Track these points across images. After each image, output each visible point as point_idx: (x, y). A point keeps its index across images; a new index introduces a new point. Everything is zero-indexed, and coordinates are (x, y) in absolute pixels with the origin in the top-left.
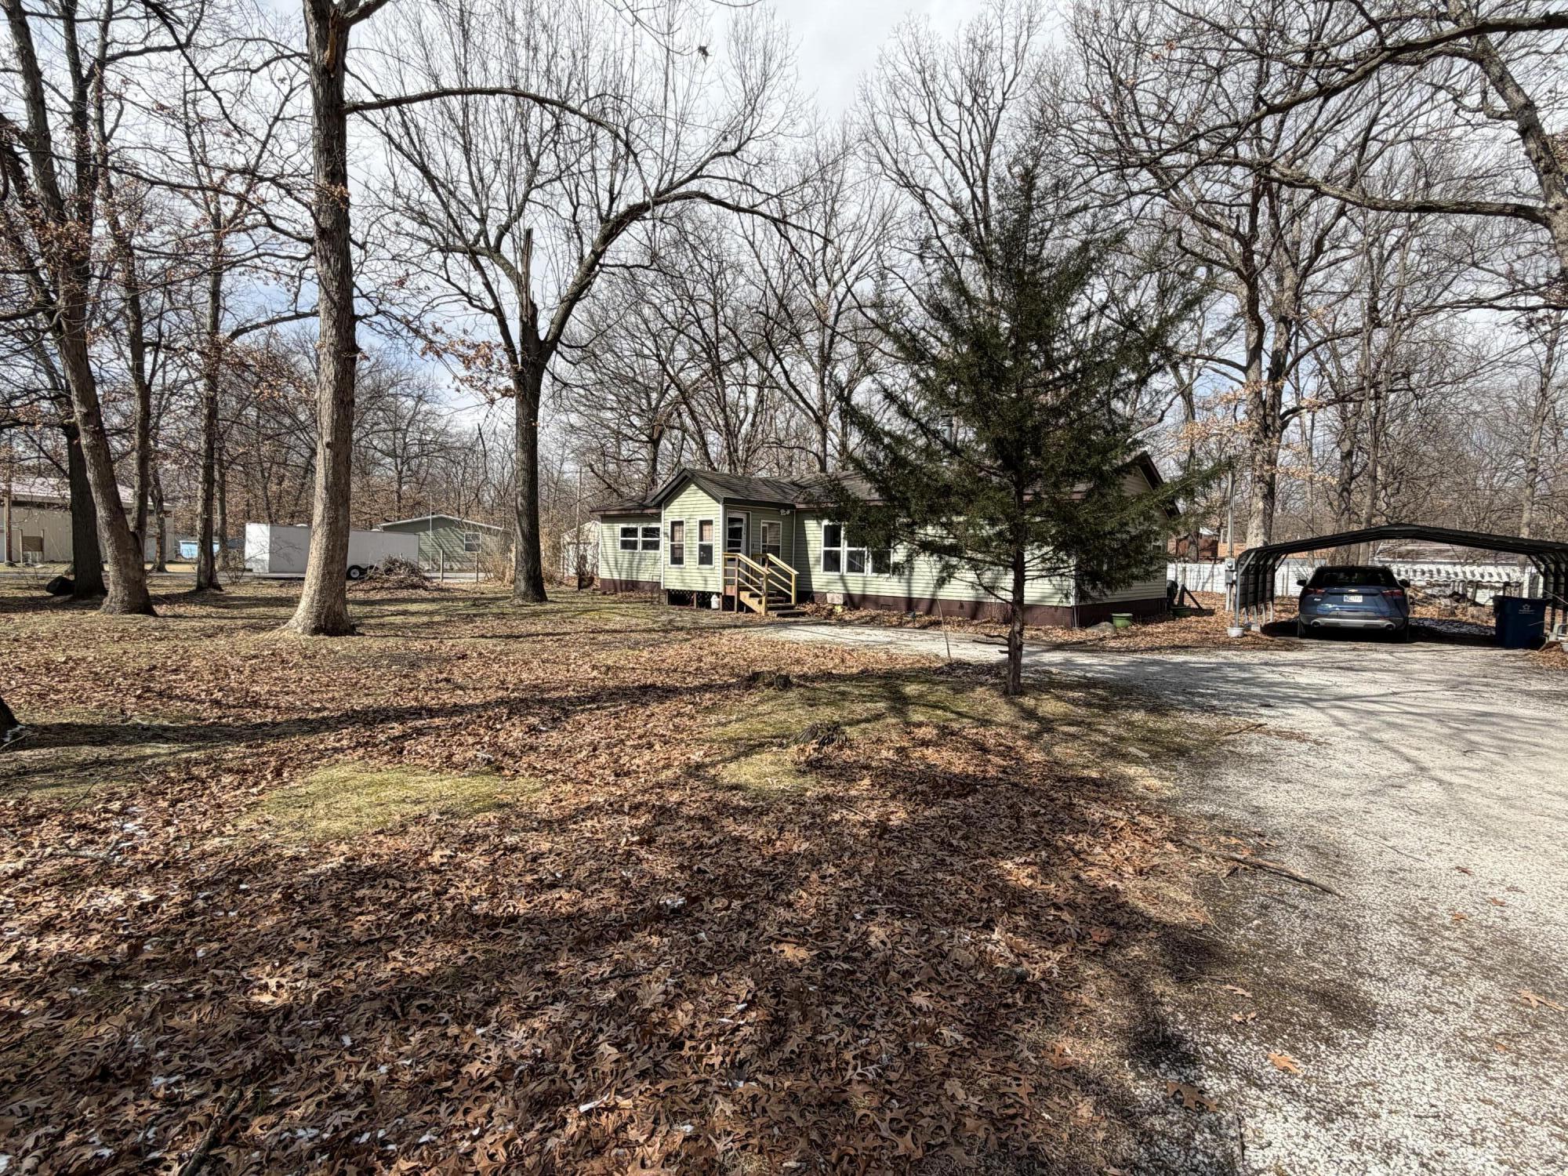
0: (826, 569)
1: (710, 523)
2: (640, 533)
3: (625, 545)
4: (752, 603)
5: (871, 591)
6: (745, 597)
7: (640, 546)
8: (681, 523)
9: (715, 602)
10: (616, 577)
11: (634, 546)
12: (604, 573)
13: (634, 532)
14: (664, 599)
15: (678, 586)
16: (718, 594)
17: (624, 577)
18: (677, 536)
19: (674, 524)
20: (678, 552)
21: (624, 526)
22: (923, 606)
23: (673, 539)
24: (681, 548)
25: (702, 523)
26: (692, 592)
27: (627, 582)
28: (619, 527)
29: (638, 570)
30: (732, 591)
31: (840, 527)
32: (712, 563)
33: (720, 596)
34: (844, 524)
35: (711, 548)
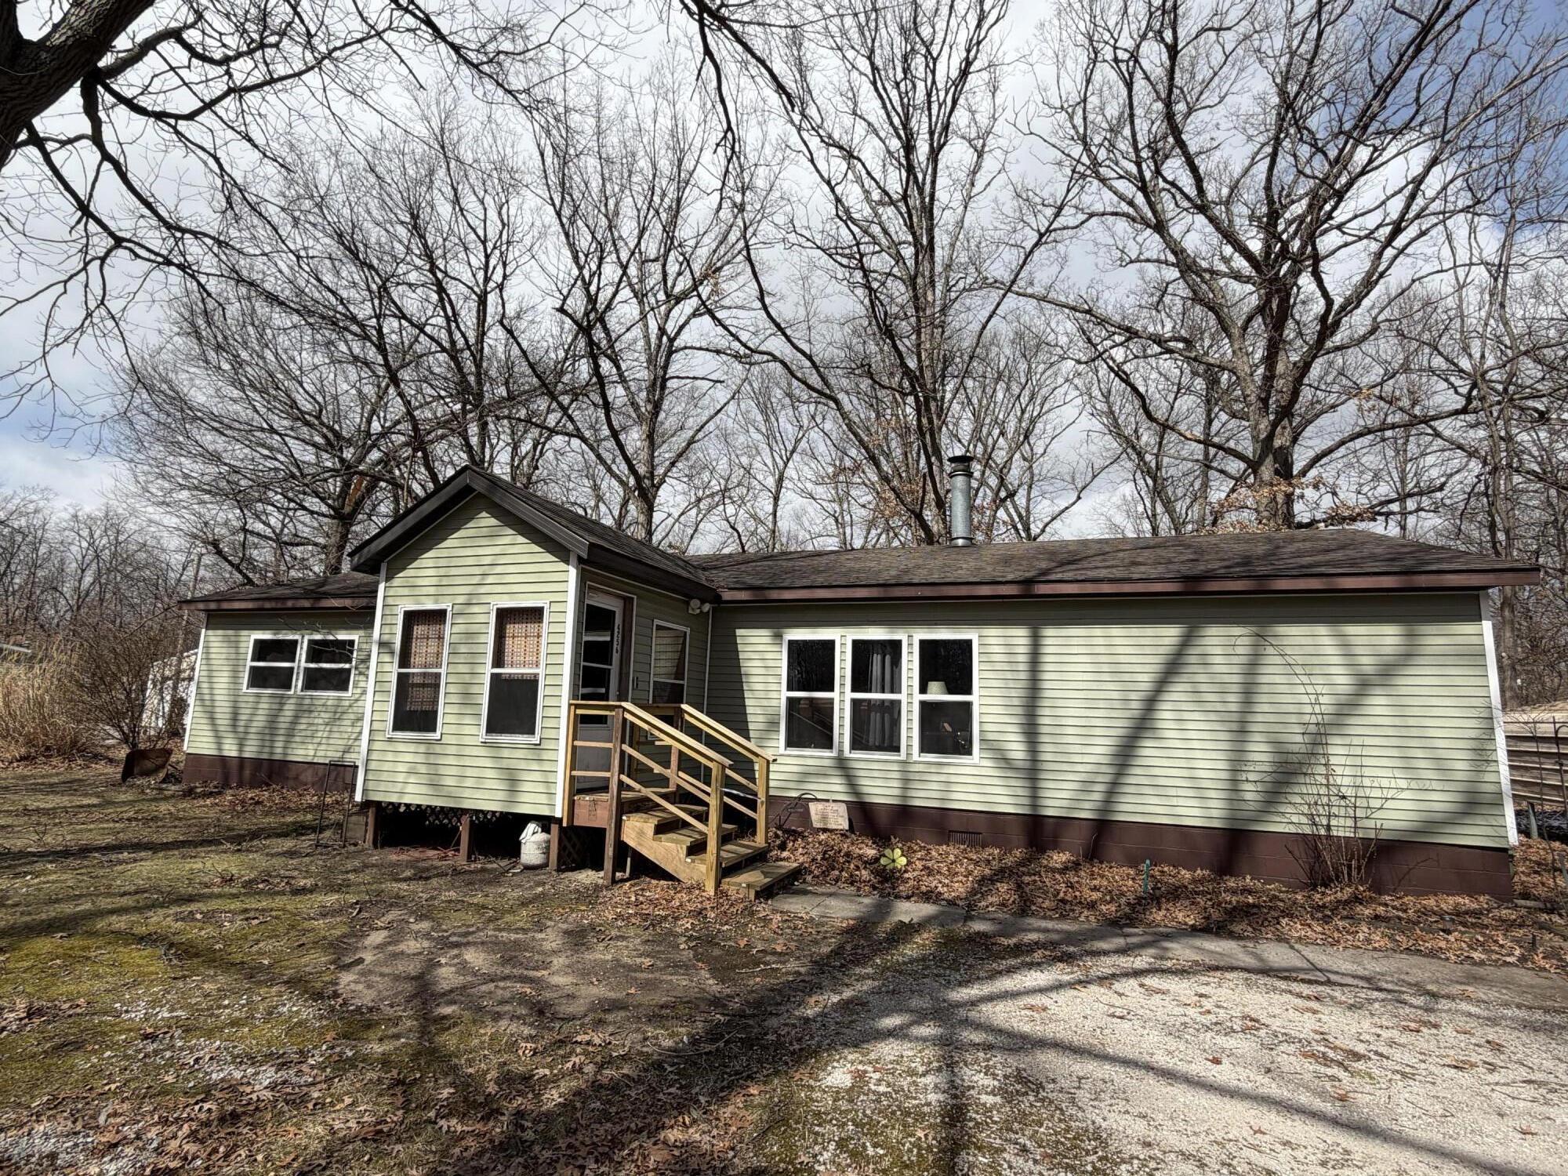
0: (794, 740)
1: (534, 615)
2: (302, 653)
3: (259, 678)
4: (667, 852)
5: (924, 797)
6: (638, 832)
7: (298, 682)
8: (438, 616)
9: (532, 843)
10: (230, 750)
11: (283, 679)
12: (198, 740)
13: (287, 650)
14: (363, 830)
15: (413, 793)
16: (545, 822)
17: (250, 752)
18: (422, 651)
19: (412, 618)
20: (419, 696)
21: (266, 635)
22: (1077, 839)
23: (405, 660)
24: (433, 683)
25: (506, 616)
26: (459, 812)
27: (257, 763)
28: (252, 637)
29: (290, 734)
30: (596, 813)
31: (829, 645)
32: (532, 732)
33: (555, 828)
34: (843, 638)
35: (530, 685)
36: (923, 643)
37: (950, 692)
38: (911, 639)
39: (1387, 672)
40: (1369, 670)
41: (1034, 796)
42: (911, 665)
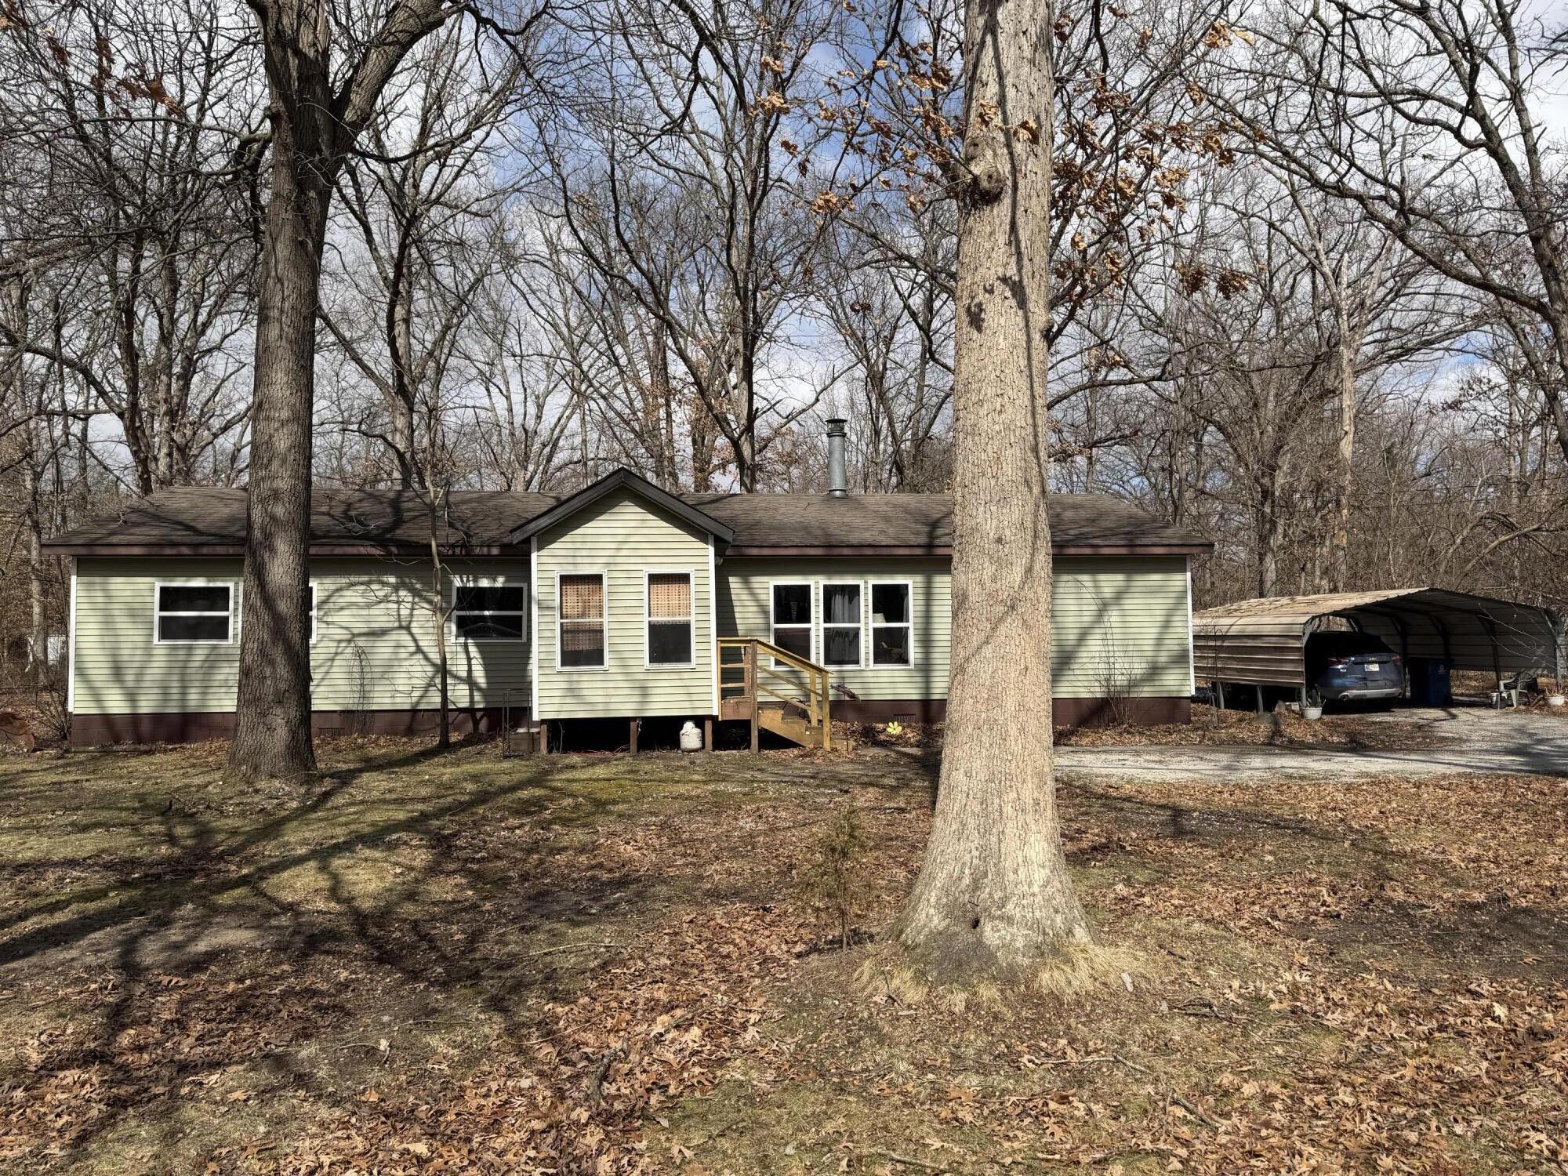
1: (682, 579)
4: (791, 729)
6: (771, 719)
8: (595, 579)
9: (690, 736)
16: (701, 720)
20: (586, 640)
24: (596, 630)
25: (657, 579)
31: (806, 589)
32: (688, 660)
33: (708, 725)
34: (817, 584)
35: (683, 630)
36: (875, 587)
37: (888, 620)
38: (867, 584)
39: (1119, 596)
40: (1108, 596)
41: (927, 687)
42: (866, 599)
